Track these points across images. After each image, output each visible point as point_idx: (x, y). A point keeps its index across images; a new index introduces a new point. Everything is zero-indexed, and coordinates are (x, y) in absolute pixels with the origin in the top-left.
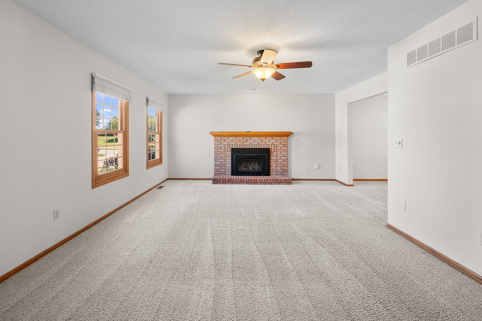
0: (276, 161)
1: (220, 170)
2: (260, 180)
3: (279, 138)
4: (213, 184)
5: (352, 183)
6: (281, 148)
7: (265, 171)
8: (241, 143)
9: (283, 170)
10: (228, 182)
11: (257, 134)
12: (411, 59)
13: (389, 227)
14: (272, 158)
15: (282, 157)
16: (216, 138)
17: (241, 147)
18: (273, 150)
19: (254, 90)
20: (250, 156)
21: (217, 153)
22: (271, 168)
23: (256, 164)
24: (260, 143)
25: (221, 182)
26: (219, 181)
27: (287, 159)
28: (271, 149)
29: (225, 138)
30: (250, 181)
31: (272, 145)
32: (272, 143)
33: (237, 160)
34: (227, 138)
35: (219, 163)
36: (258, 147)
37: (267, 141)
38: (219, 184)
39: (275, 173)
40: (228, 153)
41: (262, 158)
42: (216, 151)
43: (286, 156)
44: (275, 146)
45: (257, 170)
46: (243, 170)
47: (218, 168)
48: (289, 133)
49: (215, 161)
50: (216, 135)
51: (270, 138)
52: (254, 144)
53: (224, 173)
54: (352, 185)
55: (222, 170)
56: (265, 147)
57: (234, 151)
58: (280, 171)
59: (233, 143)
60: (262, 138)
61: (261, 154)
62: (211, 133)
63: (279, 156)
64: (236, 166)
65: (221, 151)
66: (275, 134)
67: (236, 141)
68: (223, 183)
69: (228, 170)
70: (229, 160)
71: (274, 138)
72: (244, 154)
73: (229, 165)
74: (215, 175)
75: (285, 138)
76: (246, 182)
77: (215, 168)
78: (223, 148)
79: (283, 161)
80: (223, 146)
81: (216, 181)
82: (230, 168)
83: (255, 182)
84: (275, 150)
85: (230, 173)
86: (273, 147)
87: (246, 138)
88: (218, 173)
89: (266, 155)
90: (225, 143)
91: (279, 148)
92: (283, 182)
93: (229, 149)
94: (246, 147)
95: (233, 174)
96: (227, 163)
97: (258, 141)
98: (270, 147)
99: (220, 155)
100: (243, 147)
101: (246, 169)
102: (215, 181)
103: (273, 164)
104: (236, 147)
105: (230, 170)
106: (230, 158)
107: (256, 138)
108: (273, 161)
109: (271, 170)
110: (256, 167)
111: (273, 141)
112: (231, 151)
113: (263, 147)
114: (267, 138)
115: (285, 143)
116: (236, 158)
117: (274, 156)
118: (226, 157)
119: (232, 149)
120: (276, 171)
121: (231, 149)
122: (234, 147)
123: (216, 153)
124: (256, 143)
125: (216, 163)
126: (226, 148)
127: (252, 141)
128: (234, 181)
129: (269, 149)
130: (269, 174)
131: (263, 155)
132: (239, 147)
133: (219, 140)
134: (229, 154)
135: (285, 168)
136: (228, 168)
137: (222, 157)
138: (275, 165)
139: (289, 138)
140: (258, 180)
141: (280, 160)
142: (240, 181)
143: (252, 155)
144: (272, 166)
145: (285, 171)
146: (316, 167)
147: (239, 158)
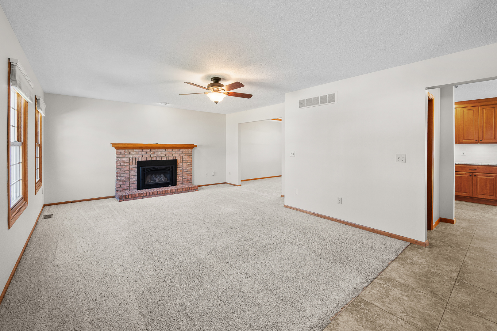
0: (182, 171)
1: (124, 186)
2: (171, 191)
3: (185, 150)
4: (120, 201)
5: (240, 183)
6: (187, 159)
7: (173, 182)
8: (147, 156)
9: (188, 179)
10: (138, 197)
11: (166, 146)
12: (302, 104)
13: (286, 207)
14: (178, 169)
15: (187, 167)
16: (119, 151)
17: (148, 160)
18: (179, 162)
19: (166, 104)
20: (158, 168)
21: (120, 167)
22: (178, 178)
23: (162, 176)
24: (167, 155)
25: (130, 198)
26: (128, 197)
27: (191, 169)
28: (177, 161)
29: (130, 151)
30: (161, 193)
31: (179, 157)
32: (178, 155)
33: (144, 173)
34: (132, 150)
35: (122, 178)
36: (165, 159)
37: (174, 153)
38: (128, 200)
39: (181, 182)
40: (133, 166)
41: (170, 170)
42: (119, 164)
43: (190, 166)
44: (181, 157)
45: (163, 181)
46: (149, 183)
47: (121, 183)
48: (192, 146)
49: (117, 176)
50: (118, 147)
51: (176, 150)
52: (161, 156)
53: (128, 188)
54: (240, 185)
55: (126, 185)
56: (172, 159)
57: (140, 164)
58: (186, 180)
59: (139, 156)
60: (169, 150)
61: (169, 166)
62: (113, 145)
63: (184, 166)
64: (143, 180)
65: (125, 165)
66: (182, 146)
67: (143, 153)
68: (132, 199)
69: (133, 185)
70: (134, 173)
71: (180, 150)
72: (151, 167)
73: (134, 179)
74: (117, 191)
75: (190, 150)
76: (158, 194)
77: (117, 184)
78: (128, 161)
79: (188, 171)
80: (127, 159)
81: (124, 198)
82: (136, 182)
83: (166, 193)
84: (181, 161)
85: (136, 187)
86: (179, 159)
87: (153, 150)
88: (121, 189)
89: (174, 166)
90: (130, 156)
91: (184, 159)
92: (192, 190)
93: (134, 162)
94: (153, 160)
95: (139, 188)
96: (132, 177)
97: (165, 153)
98: (177, 159)
99: (124, 169)
100: (150, 159)
101: (152, 181)
102: (122, 198)
103: (179, 174)
104: (143, 160)
105: (136, 185)
106: (136, 171)
107: (164, 150)
108: (179, 171)
109: (178, 180)
110: (162, 178)
111: (179, 153)
112: (137, 164)
113: (170, 159)
114: (174, 150)
115: (189, 155)
116: (143, 171)
117: (180, 166)
118: (131, 171)
119: (138, 162)
120: (182, 180)
121: (136, 162)
122: (140, 160)
123: (118, 167)
124: (163, 155)
125: (119, 178)
126: (131, 161)
127: (159, 153)
128: (145, 195)
129: (176, 160)
130: (176, 185)
131: (170, 166)
132: (145, 160)
133: (123, 153)
134: (135, 167)
135: (189, 177)
136: (133, 182)
137: (126, 172)
138: (181, 175)
139: (193, 150)
140: (170, 190)
141: (185, 170)
142: (151, 194)
143: (160, 167)
144: (178, 176)
145: (189, 180)
146: (212, 174)
147: (146, 171)
